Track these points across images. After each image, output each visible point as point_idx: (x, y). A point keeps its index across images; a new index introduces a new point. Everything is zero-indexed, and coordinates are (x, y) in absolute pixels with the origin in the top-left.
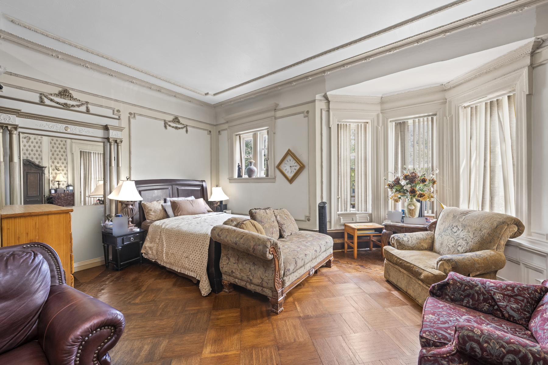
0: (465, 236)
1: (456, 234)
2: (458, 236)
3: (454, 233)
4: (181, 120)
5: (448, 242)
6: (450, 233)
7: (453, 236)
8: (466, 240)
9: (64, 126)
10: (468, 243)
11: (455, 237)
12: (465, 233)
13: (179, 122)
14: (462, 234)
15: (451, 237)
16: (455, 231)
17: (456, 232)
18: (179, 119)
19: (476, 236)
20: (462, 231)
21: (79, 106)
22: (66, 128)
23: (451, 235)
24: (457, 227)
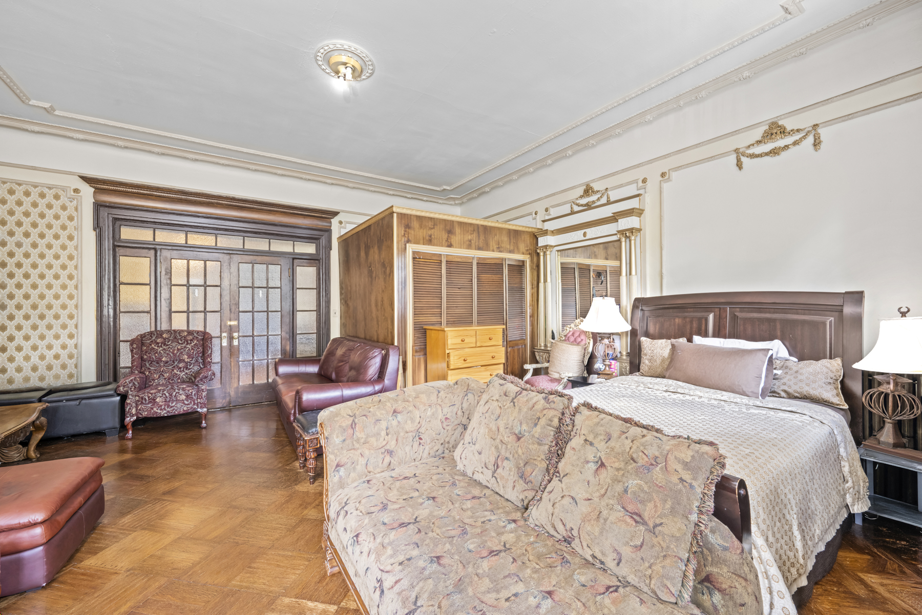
4: (789, 124)
9: (583, 231)
13: (783, 132)
18: (780, 123)
21: (598, 199)
22: (585, 234)
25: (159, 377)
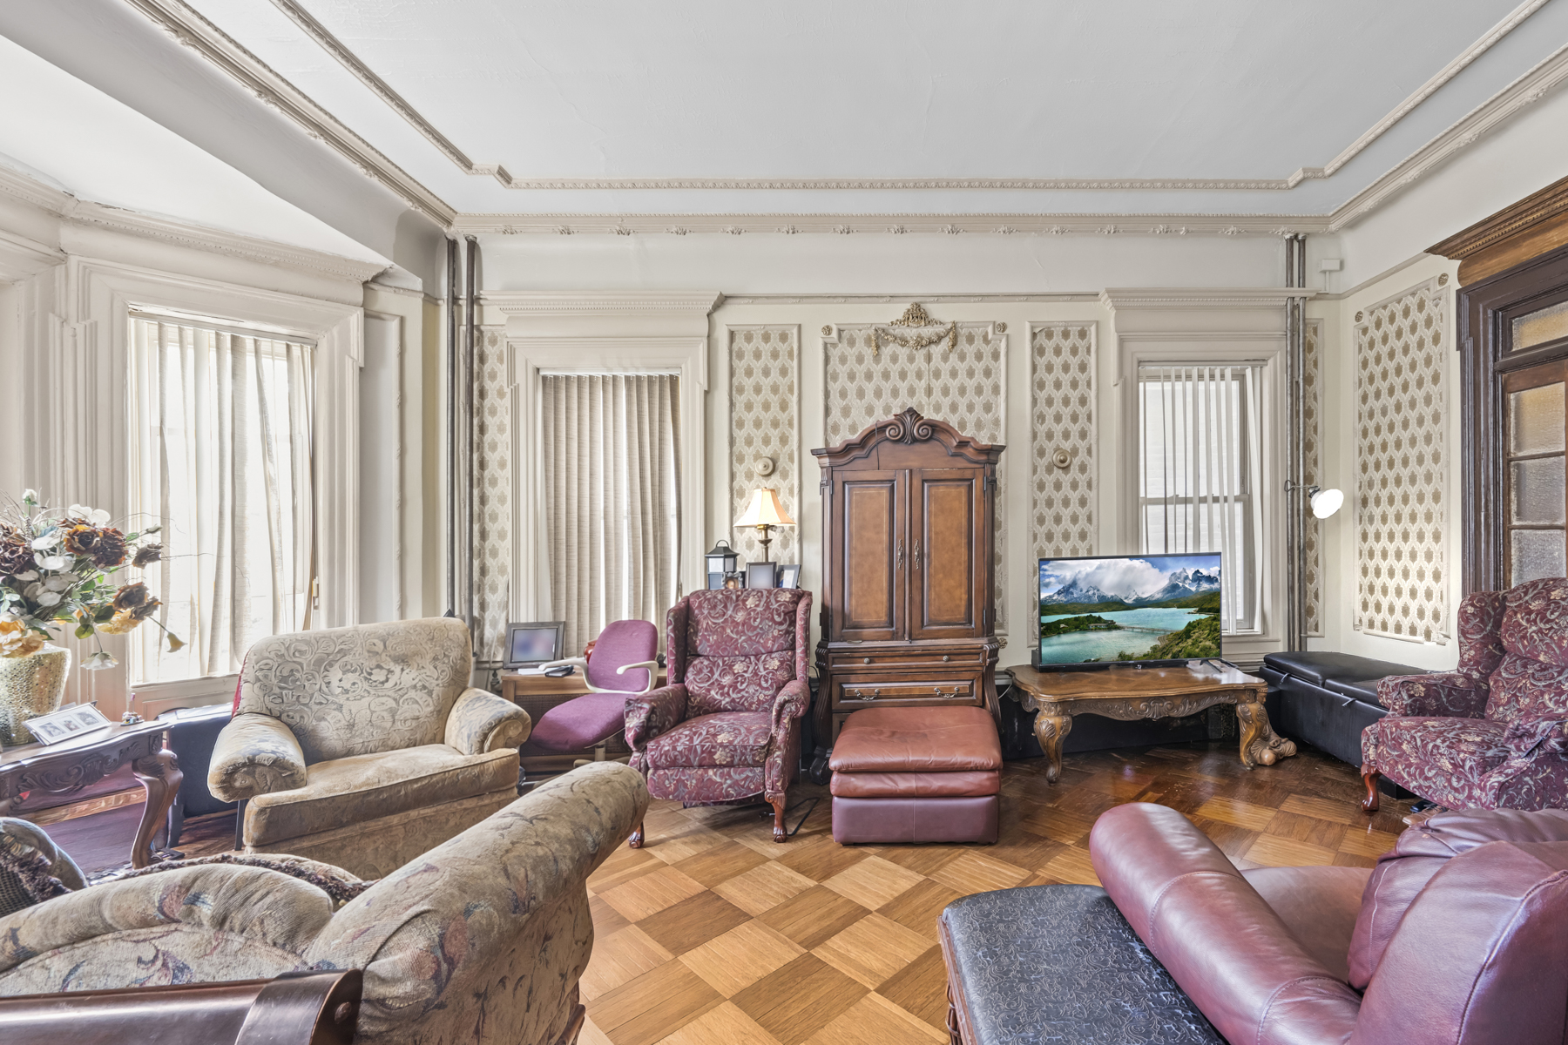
0: (417, 680)
1: (389, 685)
2: (397, 688)
3: (383, 683)
5: (372, 712)
6: (368, 689)
7: (380, 694)
8: (424, 687)
10: (430, 693)
11: (391, 693)
12: (413, 675)
14: (408, 677)
15: (379, 696)
16: (383, 679)
17: (387, 680)
19: (443, 671)
20: (405, 672)
23: (372, 692)
24: (379, 667)
25: (1509, 702)
